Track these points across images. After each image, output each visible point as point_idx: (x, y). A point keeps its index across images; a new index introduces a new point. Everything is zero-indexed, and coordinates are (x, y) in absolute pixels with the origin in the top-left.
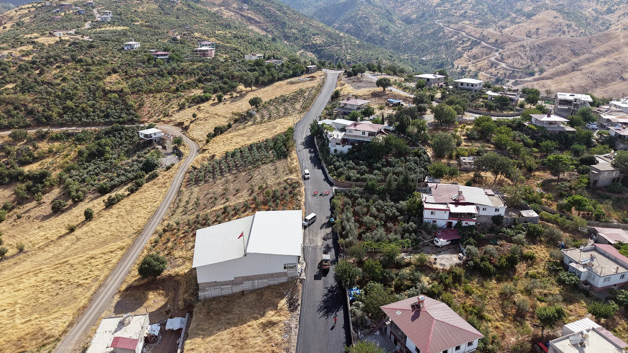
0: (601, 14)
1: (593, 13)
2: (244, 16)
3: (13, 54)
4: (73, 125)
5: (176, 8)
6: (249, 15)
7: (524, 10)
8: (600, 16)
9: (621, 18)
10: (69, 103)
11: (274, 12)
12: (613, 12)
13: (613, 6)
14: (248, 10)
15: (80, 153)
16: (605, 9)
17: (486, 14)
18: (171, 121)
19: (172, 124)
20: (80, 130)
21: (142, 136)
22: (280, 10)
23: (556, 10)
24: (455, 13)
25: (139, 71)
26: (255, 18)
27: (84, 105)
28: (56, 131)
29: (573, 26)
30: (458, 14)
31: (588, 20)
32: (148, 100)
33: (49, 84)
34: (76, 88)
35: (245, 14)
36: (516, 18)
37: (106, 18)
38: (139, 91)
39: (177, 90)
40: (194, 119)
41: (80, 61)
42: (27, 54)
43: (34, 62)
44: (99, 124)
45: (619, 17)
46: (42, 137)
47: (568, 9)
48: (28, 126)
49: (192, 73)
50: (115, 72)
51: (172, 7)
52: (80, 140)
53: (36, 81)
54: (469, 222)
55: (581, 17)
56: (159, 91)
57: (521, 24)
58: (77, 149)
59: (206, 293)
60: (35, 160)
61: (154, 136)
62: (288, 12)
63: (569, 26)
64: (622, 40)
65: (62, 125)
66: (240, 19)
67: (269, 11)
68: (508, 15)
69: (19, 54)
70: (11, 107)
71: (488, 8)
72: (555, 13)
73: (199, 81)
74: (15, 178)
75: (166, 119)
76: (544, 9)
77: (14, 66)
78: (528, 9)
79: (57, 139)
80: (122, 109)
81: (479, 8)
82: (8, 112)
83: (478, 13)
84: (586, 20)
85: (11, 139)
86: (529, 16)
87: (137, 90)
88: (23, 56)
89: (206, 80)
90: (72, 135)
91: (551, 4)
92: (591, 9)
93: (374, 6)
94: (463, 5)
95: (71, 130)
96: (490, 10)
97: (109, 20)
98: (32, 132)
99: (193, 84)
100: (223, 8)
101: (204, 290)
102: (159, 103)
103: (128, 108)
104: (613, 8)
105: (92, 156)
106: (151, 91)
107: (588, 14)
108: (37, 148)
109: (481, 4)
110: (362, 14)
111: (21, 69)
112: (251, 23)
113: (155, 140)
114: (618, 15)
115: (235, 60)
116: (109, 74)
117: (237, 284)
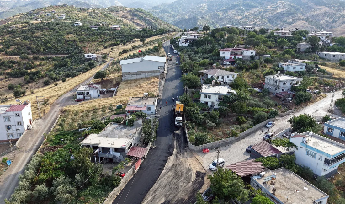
0: (330, 23)
1: (325, 22)
2: (135, 23)
3: (18, 27)
4: (51, 54)
5: (98, 16)
6: (137, 22)
7: (288, 21)
8: (329, 24)
9: (340, 25)
10: (48, 45)
11: (151, 21)
12: (336, 21)
13: (336, 19)
14: (137, 19)
15: (55, 65)
16: (332, 20)
17: (267, 23)
18: (100, 53)
19: (100, 54)
20: (55, 56)
21: (86, 57)
22: (154, 20)
23: (305, 20)
24: (250, 23)
25: (83, 33)
26: (140, 23)
27: (56, 46)
28: (43, 56)
29: (314, 28)
30: (252, 24)
31: (323, 26)
32: (88, 45)
33: (38, 37)
34: (52, 39)
35: (135, 22)
36: (283, 25)
37: (62, 17)
38: (83, 41)
39: (102, 41)
40: (112, 50)
41: (53, 29)
42: (25, 27)
43: (29, 30)
44: (63, 54)
45: (340, 24)
46: (36, 59)
47: (311, 20)
48: (29, 54)
49: (110, 35)
50: (71, 33)
51: (97, 15)
52: (54, 60)
53: (31, 36)
54: (239, 57)
55: (318, 24)
56: (93, 41)
57: (286, 28)
58: (53, 64)
59: (125, 78)
60: (33, 68)
61: (92, 57)
62: (159, 21)
63: (312, 28)
64: (339, 32)
65: (45, 54)
66: (132, 24)
67: (148, 20)
68: (279, 24)
69: (21, 27)
70: (20, 46)
71: (268, 20)
72: (304, 22)
73: (114, 38)
74: (23, 74)
75: (97, 52)
76: (298, 20)
77: (19, 31)
78: (289, 21)
79: (43, 59)
80: (75, 48)
81: (263, 21)
82: (18, 48)
83: (262, 23)
84: (321, 26)
85: (20, 59)
86: (290, 24)
87: (82, 41)
88: (23, 27)
89: (117, 38)
90: (51, 58)
91: (302, 18)
92: (324, 21)
93: (206, 20)
94: (254, 19)
95: (50, 56)
96: (269, 22)
97: (64, 18)
98: (31, 56)
99: (110, 39)
100: (123, 18)
101: (125, 76)
102: (93, 46)
103: (78, 47)
104: (336, 20)
105: (61, 66)
106: (89, 41)
107: (322, 23)
108: (33, 63)
109: (264, 19)
110: (199, 24)
111: (22, 32)
112: (138, 26)
113: (93, 59)
114: (339, 23)
115: (131, 30)
116: (68, 34)
117: (138, 75)
